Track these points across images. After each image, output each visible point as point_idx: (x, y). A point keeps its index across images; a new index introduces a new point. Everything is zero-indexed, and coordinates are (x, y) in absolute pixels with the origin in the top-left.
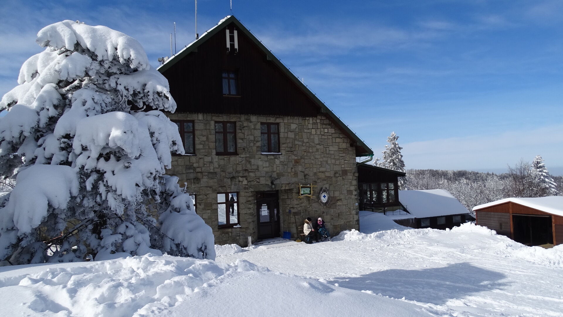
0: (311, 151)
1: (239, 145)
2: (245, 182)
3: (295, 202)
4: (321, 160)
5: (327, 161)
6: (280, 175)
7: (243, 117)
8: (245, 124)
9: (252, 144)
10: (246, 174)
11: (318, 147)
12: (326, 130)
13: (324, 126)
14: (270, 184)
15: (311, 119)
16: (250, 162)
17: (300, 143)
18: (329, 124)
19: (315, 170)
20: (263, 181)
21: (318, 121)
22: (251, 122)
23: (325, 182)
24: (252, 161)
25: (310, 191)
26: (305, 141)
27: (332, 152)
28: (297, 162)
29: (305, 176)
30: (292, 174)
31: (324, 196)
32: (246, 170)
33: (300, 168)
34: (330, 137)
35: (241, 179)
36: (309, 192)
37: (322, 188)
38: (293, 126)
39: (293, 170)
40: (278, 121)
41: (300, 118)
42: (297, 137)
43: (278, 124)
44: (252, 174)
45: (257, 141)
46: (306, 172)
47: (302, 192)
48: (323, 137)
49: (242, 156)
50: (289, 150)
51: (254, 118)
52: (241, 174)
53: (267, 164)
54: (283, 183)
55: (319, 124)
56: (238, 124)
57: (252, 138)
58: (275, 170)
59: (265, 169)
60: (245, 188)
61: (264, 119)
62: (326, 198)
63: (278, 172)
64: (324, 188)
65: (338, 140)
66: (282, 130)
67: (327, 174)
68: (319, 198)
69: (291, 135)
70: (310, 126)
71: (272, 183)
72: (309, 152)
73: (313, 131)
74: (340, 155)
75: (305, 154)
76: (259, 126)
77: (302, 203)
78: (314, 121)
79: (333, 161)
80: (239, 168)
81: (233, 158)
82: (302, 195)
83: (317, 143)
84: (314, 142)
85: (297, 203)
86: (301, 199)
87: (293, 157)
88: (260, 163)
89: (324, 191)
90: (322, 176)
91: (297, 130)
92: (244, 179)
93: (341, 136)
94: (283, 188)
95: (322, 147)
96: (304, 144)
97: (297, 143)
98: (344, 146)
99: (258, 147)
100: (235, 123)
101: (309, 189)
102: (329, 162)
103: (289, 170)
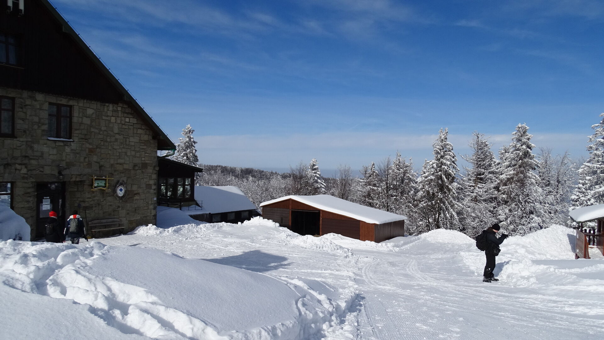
0: (109, 140)
1: (18, 126)
2: (24, 171)
3: (87, 195)
4: (120, 151)
5: (126, 153)
6: (70, 165)
7: (25, 94)
8: (28, 102)
9: (36, 127)
10: (26, 161)
11: (117, 136)
12: (127, 120)
13: (126, 115)
14: (57, 174)
15: (111, 106)
16: (32, 148)
17: (96, 131)
18: (131, 114)
19: (112, 162)
20: (47, 170)
21: (119, 109)
22: (36, 100)
23: (123, 175)
24: (36, 146)
25: (105, 184)
26: (103, 128)
27: (133, 144)
28: (91, 151)
29: (101, 167)
30: (85, 164)
31: (121, 190)
32: (26, 157)
33: (95, 158)
34: (132, 127)
35: (18, 167)
36: (103, 185)
37: (118, 181)
38: (90, 111)
39: (87, 160)
40: (71, 103)
41: (99, 104)
42: (94, 124)
43: (71, 107)
44: (33, 162)
45: (43, 124)
46: (102, 163)
47: (96, 185)
48: (124, 126)
49: (21, 140)
50: (83, 137)
51: (40, 97)
52: (19, 161)
53: (55, 151)
54: (73, 173)
55: (120, 113)
56: (17, 101)
57: (36, 119)
58: (64, 158)
59: (51, 157)
60: (23, 178)
61: (53, 99)
62: (123, 191)
63: (68, 161)
64: (121, 181)
65: (140, 131)
66: (76, 114)
67: (126, 166)
68: (115, 191)
69: (87, 121)
70: (110, 113)
71: (60, 173)
72: (106, 141)
73: (113, 119)
74: (141, 147)
75: (102, 143)
76: (46, 106)
77: (94, 197)
78: (115, 109)
79: (133, 153)
80: (17, 153)
81: (8, 141)
82: (95, 187)
83: (117, 132)
84: (112, 131)
85: (89, 196)
86: (93, 192)
87: (88, 145)
88: (45, 149)
89: (121, 184)
90: (120, 168)
91: (94, 116)
92: (23, 167)
93: (143, 128)
94: (74, 179)
95: (121, 137)
96: (101, 133)
97: (92, 130)
98: (146, 138)
99: (43, 131)
100: (13, 99)
101: (104, 182)
102: (129, 154)
103: (82, 159)
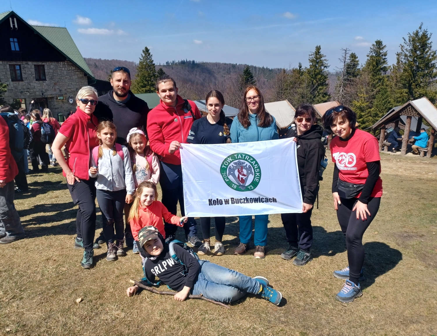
0: (62, 78)
1: (23, 76)
2: (28, 94)
3: (56, 103)
4: (69, 83)
5: (72, 84)
6: (46, 90)
7: (24, 63)
8: (26, 66)
9: (30, 76)
10: (29, 90)
11: (66, 76)
12: (70, 68)
13: (69, 66)
14: (42, 95)
15: (61, 62)
16: (30, 84)
17: (56, 75)
18: (72, 65)
19: (65, 88)
20: (37, 93)
21: (66, 63)
22: (29, 65)
23: (71, 94)
24: (31, 84)
25: (63, 98)
26: (59, 73)
27: (75, 79)
28: (55, 84)
29: (60, 91)
30: (53, 90)
31: (71, 100)
32: (28, 88)
33: (57, 87)
34: (73, 71)
35: (26, 93)
36: (62, 99)
37: (69, 97)
38: (52, 66)
39: (54, 88)
40: (43, 64)
41: (56, 63)
42: (55, 72)
43: (44, 66)
44: (32, 90)
45: (33, 74)
46: (60, 89)
47: (59, 99)
48: (69, 71)
49: (25, 81)
50: (51, 78)
51: (30, 63)
52: (26, 90)
53: (39, 85)
54: (48, 94)
55: (66, 65)
56: (22, 66)
57: (30, 73)
58: (44, 88)
59: (38, 88)
60: (29, 97)
61: (36, 63)
62: (72, 101)
63: (45, 89)
64: (71, 97)
65: (77, 73)
66: (46, 68)
67: (72, 90)
68: (68, 101)
69: (51, 71)
70: (61, 66)
72: (61, 79)
73: (63, 69)
74: (79, 80)
75: (60, 80)
76: (33, 67)
77: (59, 104)
78: (63, 64)
79: (75, 83)
80: (25, 87)
81: (21, 83)
83: (66, 74)
84: (64, 74)
85: (57, 103)
86: (58, 102)
87: (53, 82)
88: (35, 85)
89: (71, 98)
90: (69, 90)
91: (54, 68)
92: (28, 92)
93: (79, 71)
94: (49, 97)
95: (68, 76)
96: (59, 75)
97: (54, 74)
98: (81, 75)
99: (33, 77)
100: (20, 65)
101: (62, 97)
103: (51, 88)
